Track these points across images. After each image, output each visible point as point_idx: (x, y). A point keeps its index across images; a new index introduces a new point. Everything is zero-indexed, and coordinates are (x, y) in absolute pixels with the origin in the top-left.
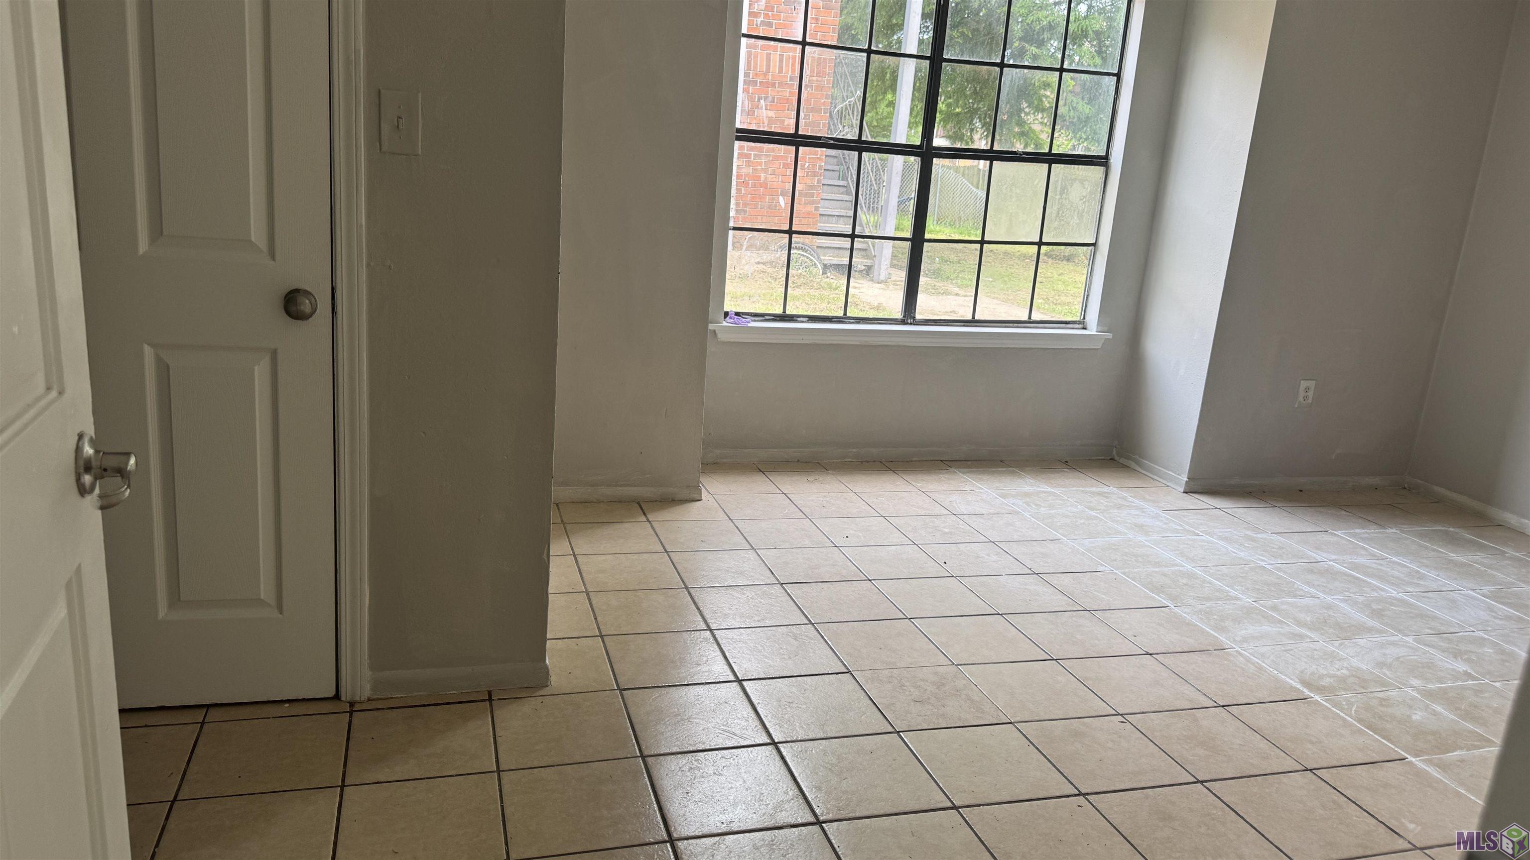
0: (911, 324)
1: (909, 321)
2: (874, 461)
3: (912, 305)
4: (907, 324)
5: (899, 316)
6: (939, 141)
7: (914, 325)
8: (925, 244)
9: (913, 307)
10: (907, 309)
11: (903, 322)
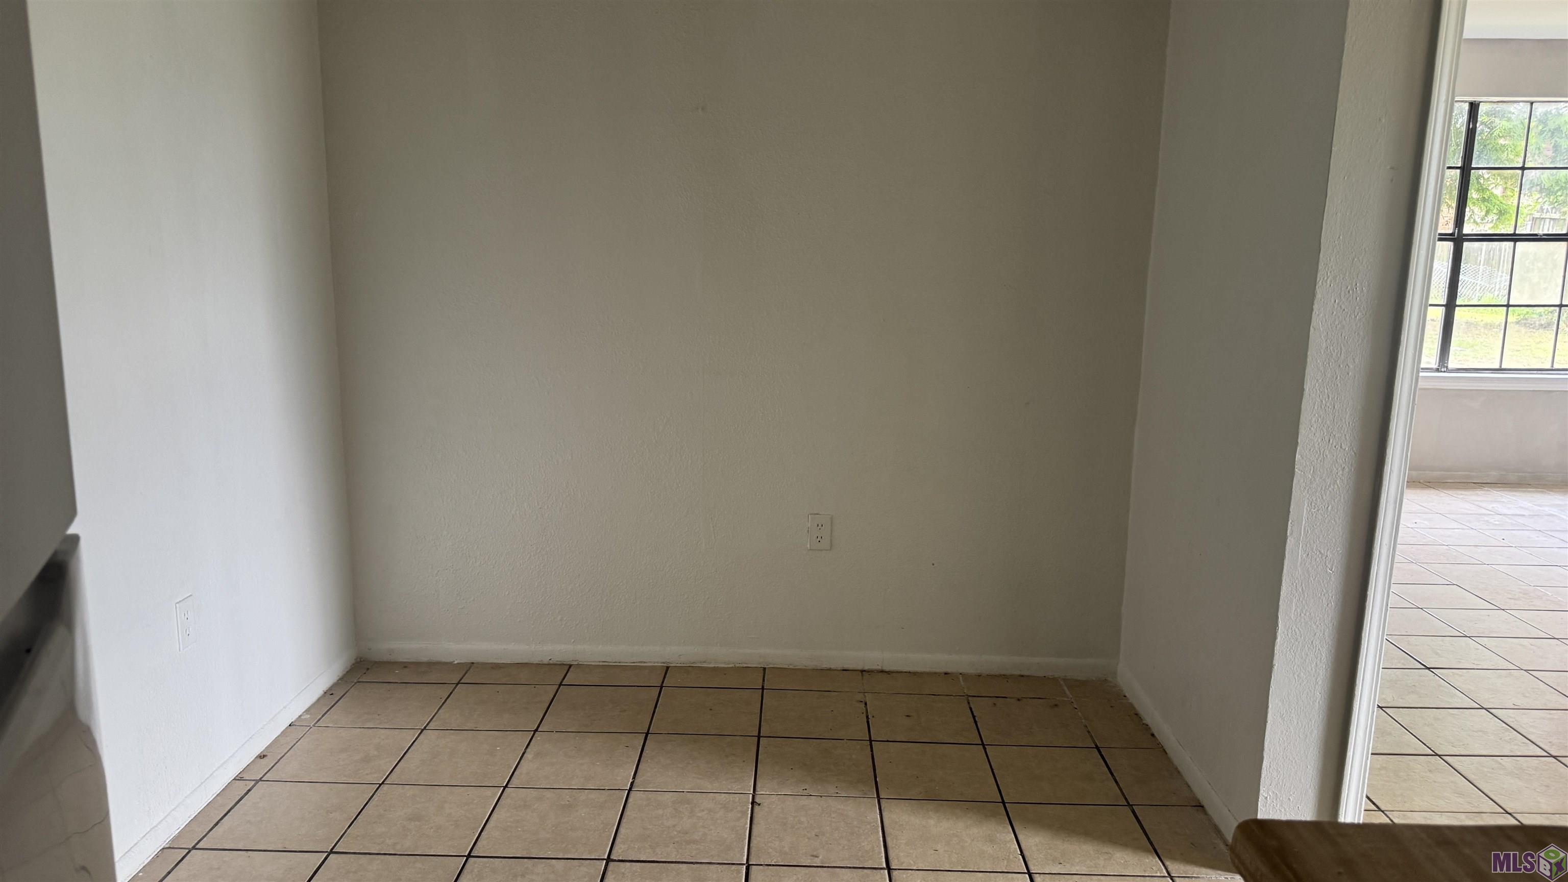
0: (1444, 372)
1: (1443, 370)
2: (1414, 482)
3: (1445, 356)
4: (1441, 372)
5: (1435, 366)
6: (1467, 229)
7: (1448, 372)
8: (1457, 309)
9: (1446, 359)
10: (1442, 359)
11: (1438, 370)
